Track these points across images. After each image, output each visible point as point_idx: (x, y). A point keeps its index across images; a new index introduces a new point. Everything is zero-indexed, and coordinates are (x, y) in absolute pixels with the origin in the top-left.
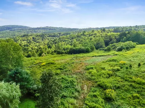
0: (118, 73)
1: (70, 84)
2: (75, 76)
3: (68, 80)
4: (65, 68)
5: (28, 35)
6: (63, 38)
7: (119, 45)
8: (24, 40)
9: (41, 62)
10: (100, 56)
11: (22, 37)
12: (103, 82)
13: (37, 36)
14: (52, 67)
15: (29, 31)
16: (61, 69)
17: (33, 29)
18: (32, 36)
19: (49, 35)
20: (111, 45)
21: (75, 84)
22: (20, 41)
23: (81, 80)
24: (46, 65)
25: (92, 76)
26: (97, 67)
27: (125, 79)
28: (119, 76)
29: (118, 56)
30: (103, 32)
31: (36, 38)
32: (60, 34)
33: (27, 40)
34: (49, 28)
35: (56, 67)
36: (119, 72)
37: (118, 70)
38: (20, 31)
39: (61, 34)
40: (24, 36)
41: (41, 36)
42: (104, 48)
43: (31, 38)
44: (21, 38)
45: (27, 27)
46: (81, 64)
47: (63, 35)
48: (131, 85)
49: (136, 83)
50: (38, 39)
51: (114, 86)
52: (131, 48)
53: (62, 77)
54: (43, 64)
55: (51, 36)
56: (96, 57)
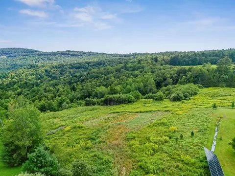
1: (105, 166)
2: (111, 152)
3: (102, 159)
4: (98, 137)
5: (37, 66)
6: (94, 73)
7: (175, 89)
8: (31, 75)
9: (63, 123)
10: (147, 112)
12: (146, 162)
13: (53, 67)
14: (80, 135)
15: (38, 58)
16: (92, 139)
18: (45, 68)
19: (71, 66)
20: (164, 88)
21: (112, 165)
22: (26, 76)
23: (118, 159)
24: (71, 131)
25: (133, 151)
26: (140, 135)
27: (172, 157)
28: (166, 153)
29: (170, 113)
30: (154, 63)
31: (50, 71)
32: (88, 64)
33: (37, 74)
34: (71, 53)
35: (85, 134)
36: (167, 144)
37: (166, 142)
39: (90, 64)
41: (58, 68)
42: (154, 95)
43: (42, 71)
44: (26, 71)
45: (36, 51)
46: (120, 128)
47: (93, 65)
48: (178, 166)
49: (183, 162)
51: (158, 168)
52: (192, 95)
53: (94, 153)
54: (68, 128)
55: (74, 67)
56: (141, 114)
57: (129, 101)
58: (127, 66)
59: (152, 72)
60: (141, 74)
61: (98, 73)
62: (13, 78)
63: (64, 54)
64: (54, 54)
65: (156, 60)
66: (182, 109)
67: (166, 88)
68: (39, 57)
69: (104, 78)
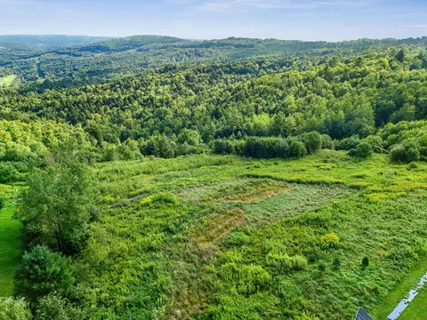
0: (286, 282)
5: (174, 68)
6: (261, 83)
8: (163, 83)
11: (161, 72)
13: (199, 70)
17: (192, 47)
18: (185, 72)
19: (228, 69)
22: (156, 85)
31: (193, 78)
32: (260, 64)
33: (172, 82)
34: (236, 43)
38: (159, 54)
39: (263, 65)
40: (167, 69)
41: (207, 72)
44: (157, 77)
47: (269, 67)
50: (200, 81)
54: (148, 199)
55: (234, 70)
56: (297, 187)
57: (291, 154)
58: (331, 70)
59: (380, 86)
60: (355, 89)
61: (269, 85)
62: (137, 89)
63: (223, 45)
64: (207, 45)
65: (400, 57)
66: (391, 188)
67: (395, 126)
68: (182, 50)
69: (278, 95)
